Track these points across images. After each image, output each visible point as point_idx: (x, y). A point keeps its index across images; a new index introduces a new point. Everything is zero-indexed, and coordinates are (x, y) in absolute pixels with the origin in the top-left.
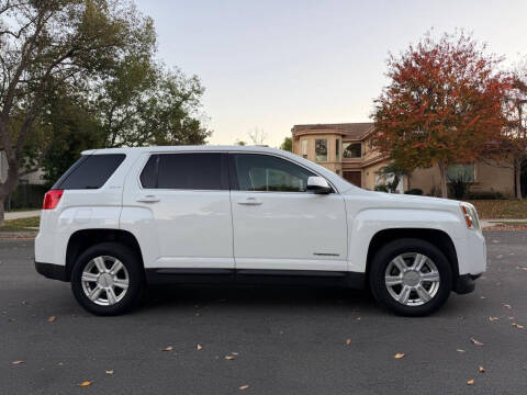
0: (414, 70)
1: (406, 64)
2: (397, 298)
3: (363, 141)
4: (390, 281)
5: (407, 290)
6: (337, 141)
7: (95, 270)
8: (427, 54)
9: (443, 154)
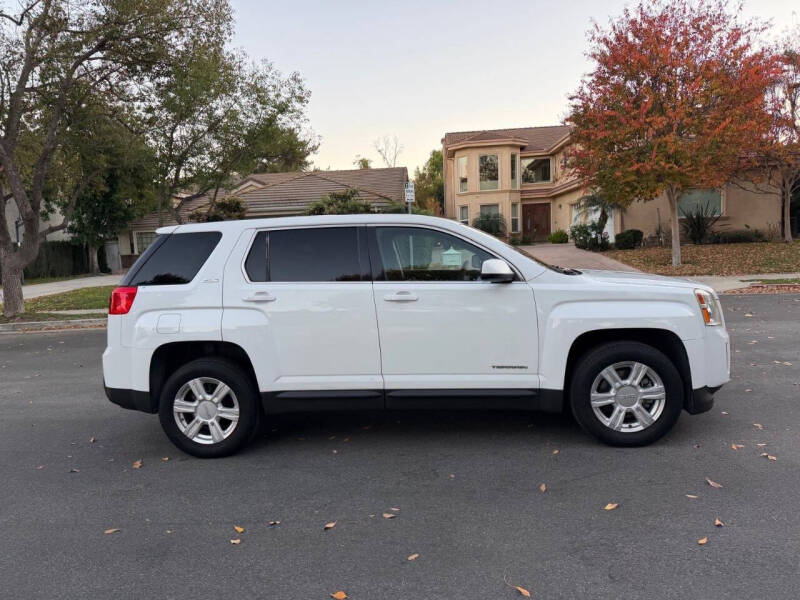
0: (632, 47)
1: (618, 38)
2: (607, 422)
3: (553, 155)
4: (597, 400)
5: (620, 412)
6: (513, 157)
7: (190, 397)
8: (651, 23)
9: (675, 177)
